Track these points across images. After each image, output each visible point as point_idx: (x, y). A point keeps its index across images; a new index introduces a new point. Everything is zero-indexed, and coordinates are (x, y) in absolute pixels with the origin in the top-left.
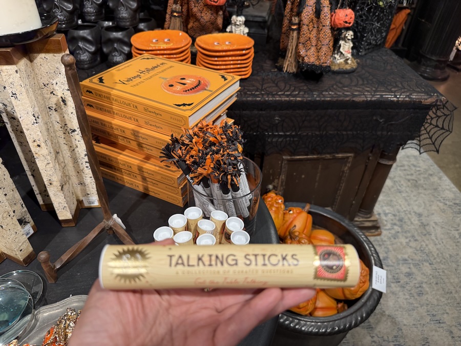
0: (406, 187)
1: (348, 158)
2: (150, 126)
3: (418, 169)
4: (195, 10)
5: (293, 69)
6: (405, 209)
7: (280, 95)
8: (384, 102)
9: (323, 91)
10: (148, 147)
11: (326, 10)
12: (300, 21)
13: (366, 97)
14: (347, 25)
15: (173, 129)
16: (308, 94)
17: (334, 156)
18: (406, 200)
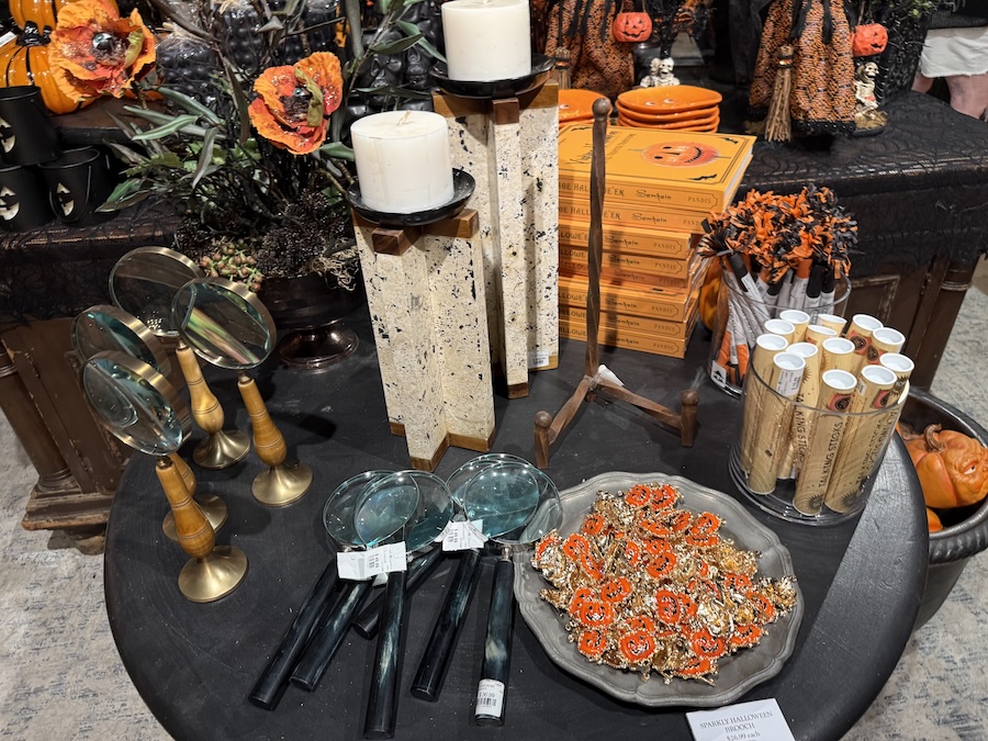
0: (962, 355)
1: (889, 283)
2: (642, 221)
3: (975, 321)
4: (597, 53)
5: (785, 134)
6: (970, 393)
7: (777, 176)
8: (956, 172)
9: (848, 165)
10: (631, 258)
11: (842, 28)
12: (797, 51)
13: (924, 168)
14: (877, 50)
15: (688, 218)
16: (824, 171)
17: (867, 282)
18: (969, 378)
